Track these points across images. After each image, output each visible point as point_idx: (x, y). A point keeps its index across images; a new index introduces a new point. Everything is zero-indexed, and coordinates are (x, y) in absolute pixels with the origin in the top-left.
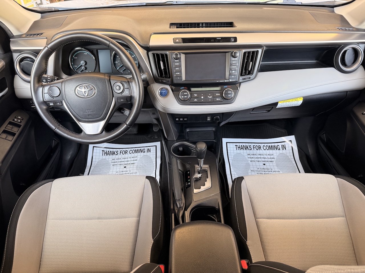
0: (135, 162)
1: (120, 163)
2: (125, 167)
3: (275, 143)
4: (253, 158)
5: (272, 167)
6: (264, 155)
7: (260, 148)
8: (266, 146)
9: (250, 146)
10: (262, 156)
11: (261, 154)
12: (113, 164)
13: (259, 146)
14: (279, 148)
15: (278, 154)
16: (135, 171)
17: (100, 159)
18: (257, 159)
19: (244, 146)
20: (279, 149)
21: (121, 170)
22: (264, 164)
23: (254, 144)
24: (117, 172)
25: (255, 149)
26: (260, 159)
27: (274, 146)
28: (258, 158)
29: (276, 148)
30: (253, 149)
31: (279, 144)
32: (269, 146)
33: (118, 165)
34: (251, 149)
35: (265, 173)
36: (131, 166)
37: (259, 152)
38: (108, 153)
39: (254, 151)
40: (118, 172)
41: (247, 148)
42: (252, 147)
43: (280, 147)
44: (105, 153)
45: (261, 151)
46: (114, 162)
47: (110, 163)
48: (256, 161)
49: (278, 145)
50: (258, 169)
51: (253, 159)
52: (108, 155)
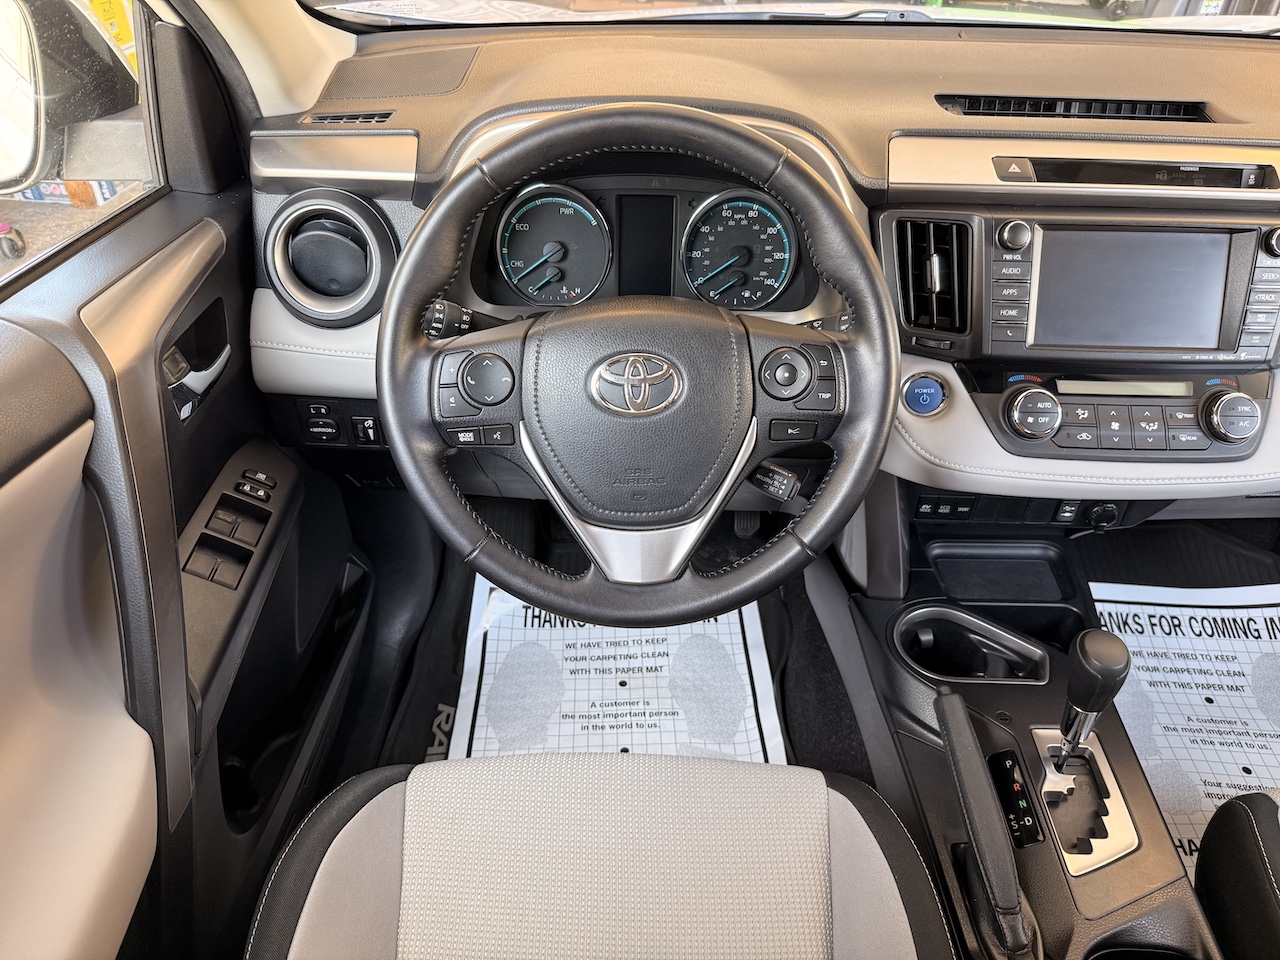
0: (661, 661)
1: (598, 664)
2: (623, 684)
3: (1236, 610)
4: (1156, 669)
5: (1245, 715)
6: (1200, 658)
7: (1179, 626)
8: (1199, 620)
9: (1136, 618)
10: (1192, 664)
11: (1185, 652)
12: (572, 665)
13: (1172, 618)
14: (1257, 630)
15: (1255, 657)
16: (667, 706)
17: (514, 644)
18: (1172, 677)
19: (1110, 614)
20: (1256, 634)
21: (610, 697)
22: (1209, 700)
23: (1151, 610)
24: (593, 705)
25: (1157, 629)
26: (1185, 678)
27: (1235, 620)
28: (1177, 671)
29: (1245, 630)
30: (1148, 628)
31: (1253, 613)
32: (1215, 620)
33: (593, 672)
34: (1140, 629)
35: (1222, 741)
36: (648, 682)
37: (1174, 643)
38: (548, 619)
39: (1154, 638)
40: (597, 704)
41: (1125, 623)
42: (1144, 621)
43: (1261, 626)
44: (534, 617)
45: (1186, 642)
46: (576, 659)
47: (560, 662)
48: (1172, 685)
49: (1250, 619)
50: (1189, 719)
51: (1157, 677)
52: (547, 624)
